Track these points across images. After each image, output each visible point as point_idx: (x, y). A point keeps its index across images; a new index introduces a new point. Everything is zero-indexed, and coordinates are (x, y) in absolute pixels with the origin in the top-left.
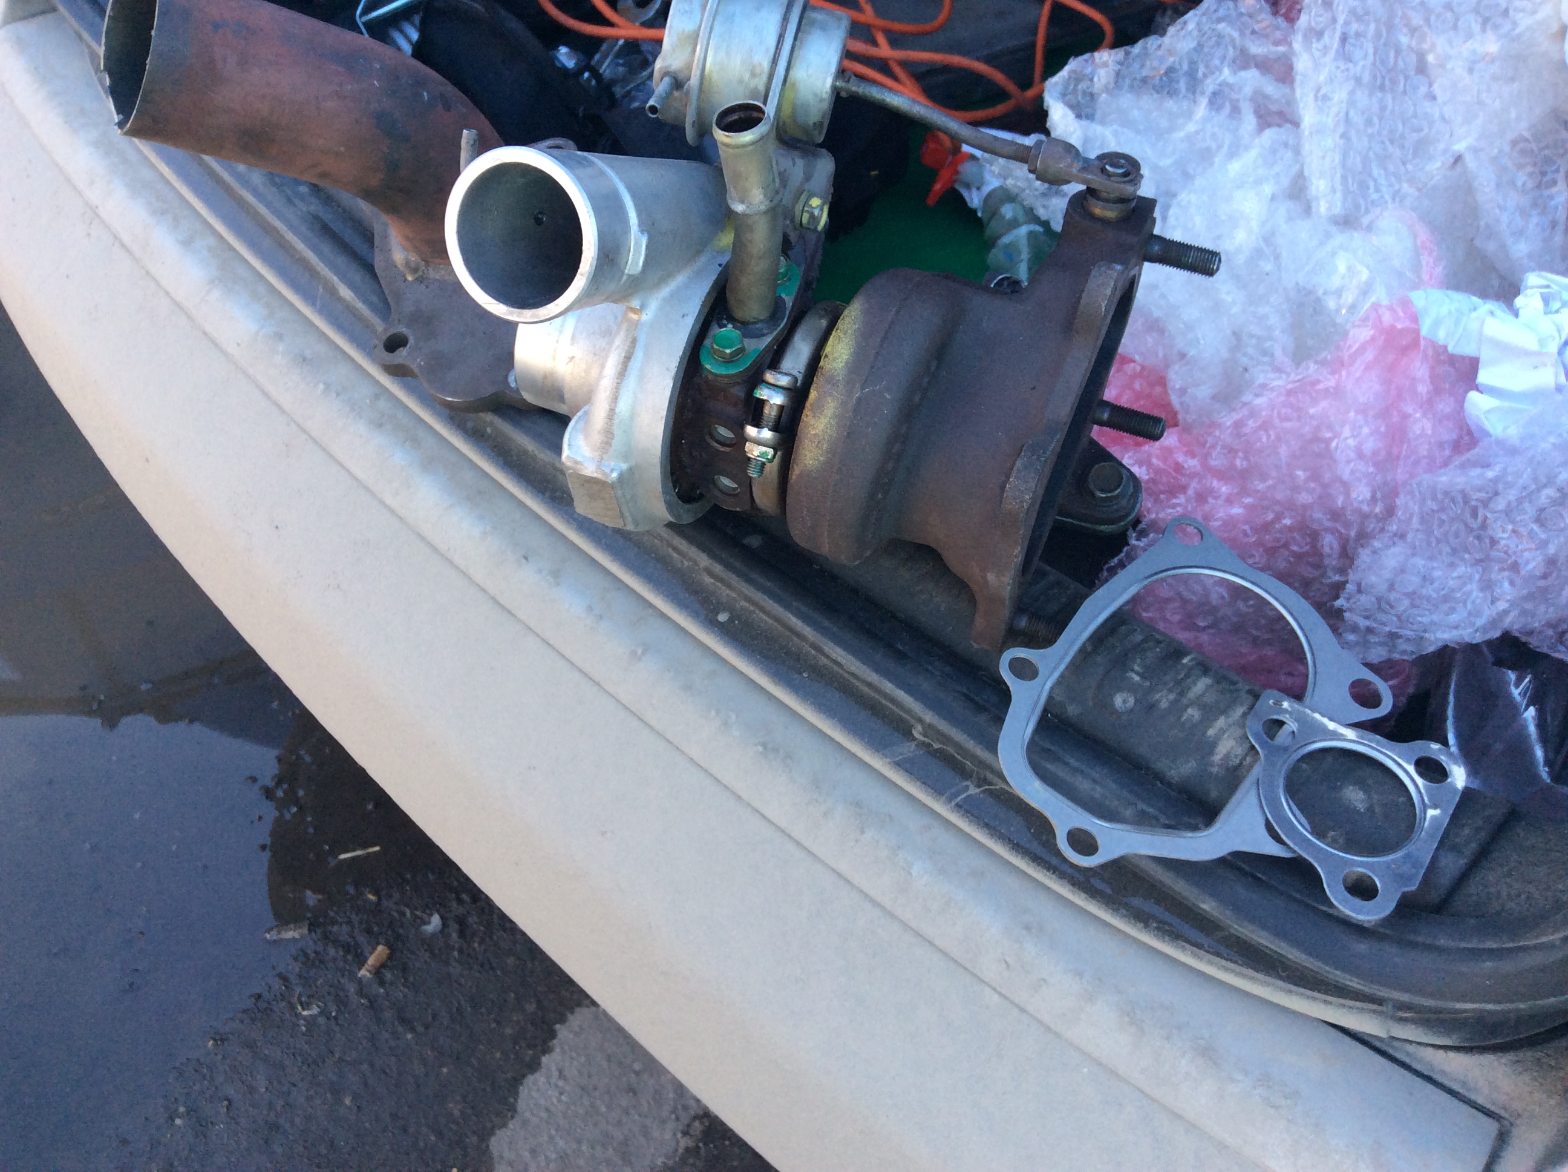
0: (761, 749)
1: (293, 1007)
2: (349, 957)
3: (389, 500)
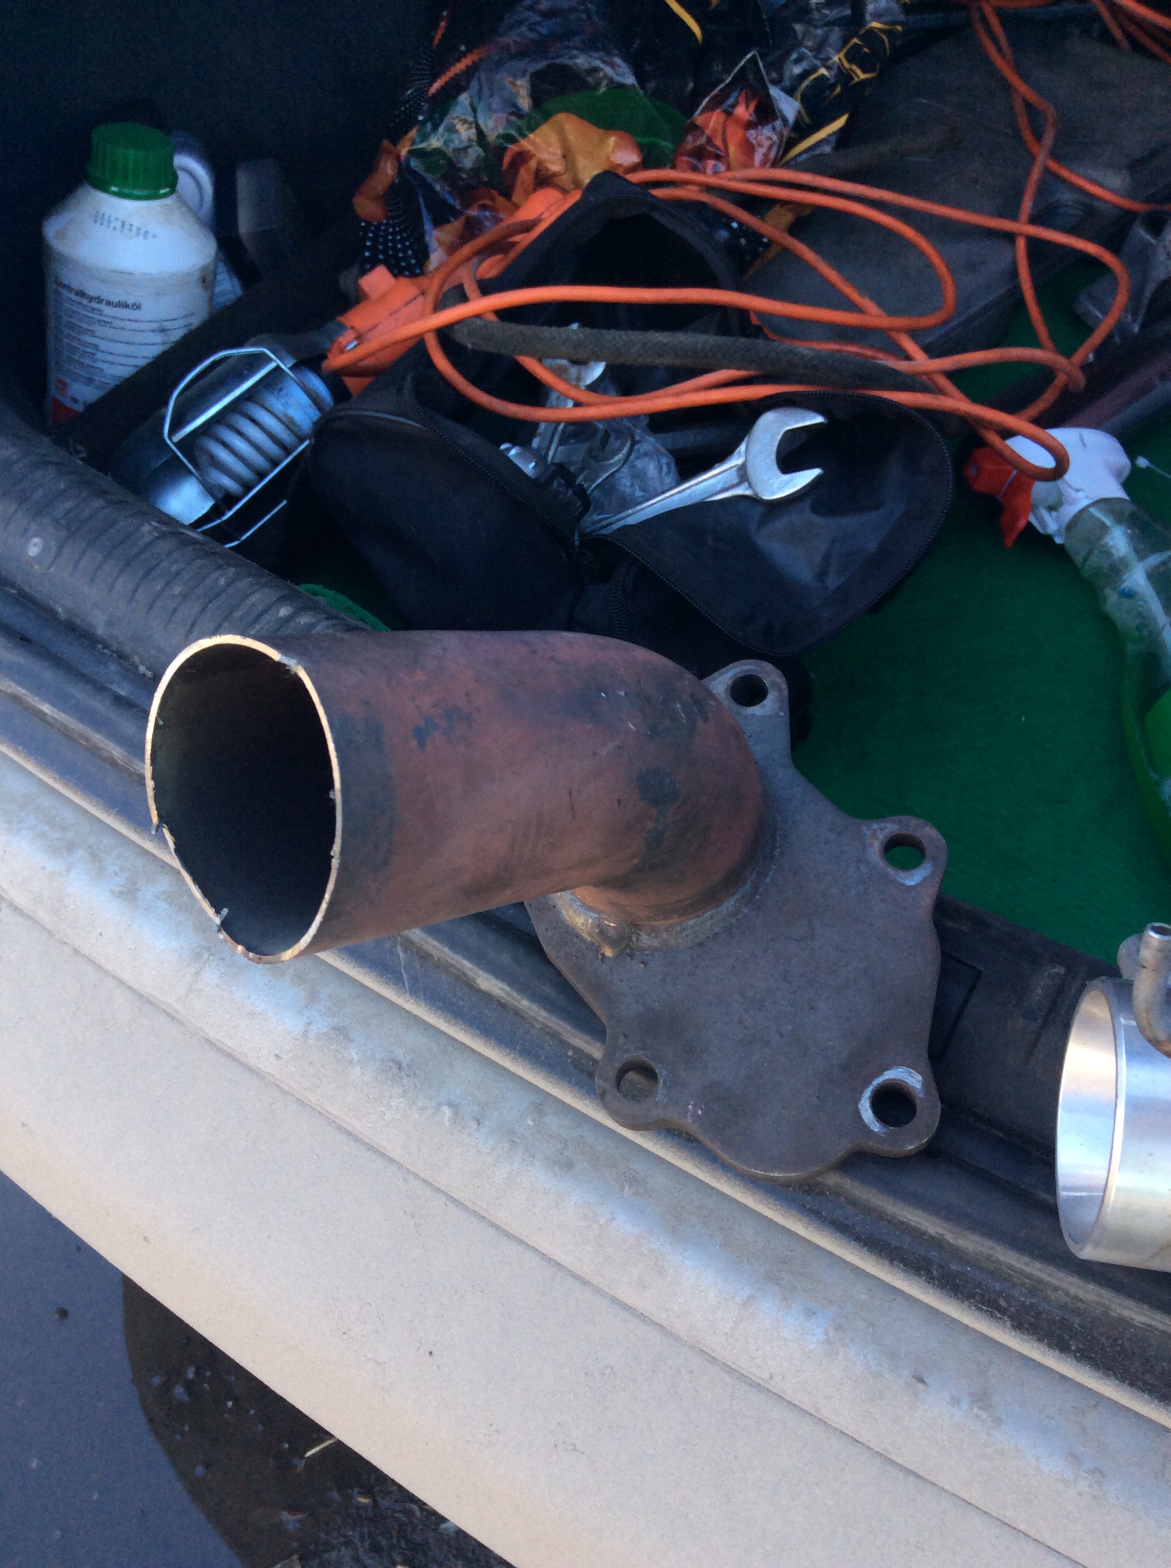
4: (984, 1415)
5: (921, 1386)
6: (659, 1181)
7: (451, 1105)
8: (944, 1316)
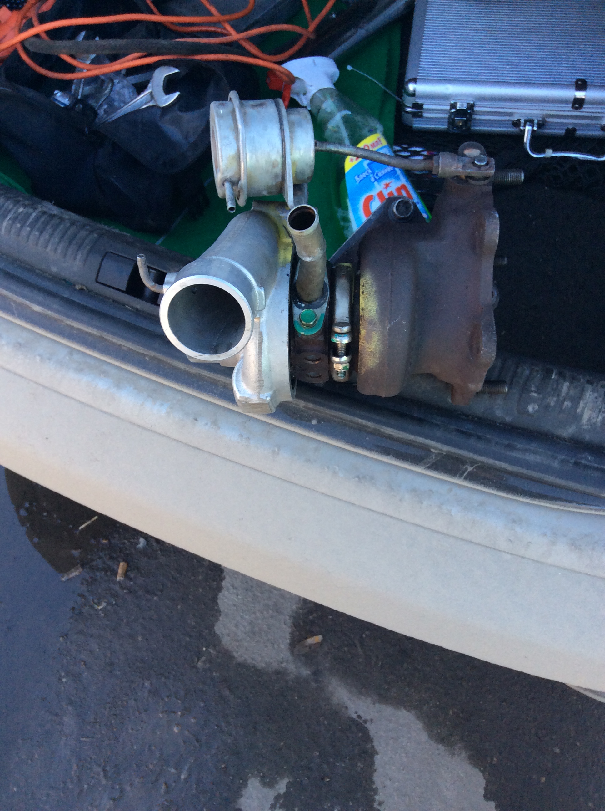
0: (357, 479)
1: (92, 607)
2: (108, 573)
3: (106, 409)
4: (214, 427)
5: (196, 421)
6: (113, 371)
7: (40, 355)
8: (205, 400)
